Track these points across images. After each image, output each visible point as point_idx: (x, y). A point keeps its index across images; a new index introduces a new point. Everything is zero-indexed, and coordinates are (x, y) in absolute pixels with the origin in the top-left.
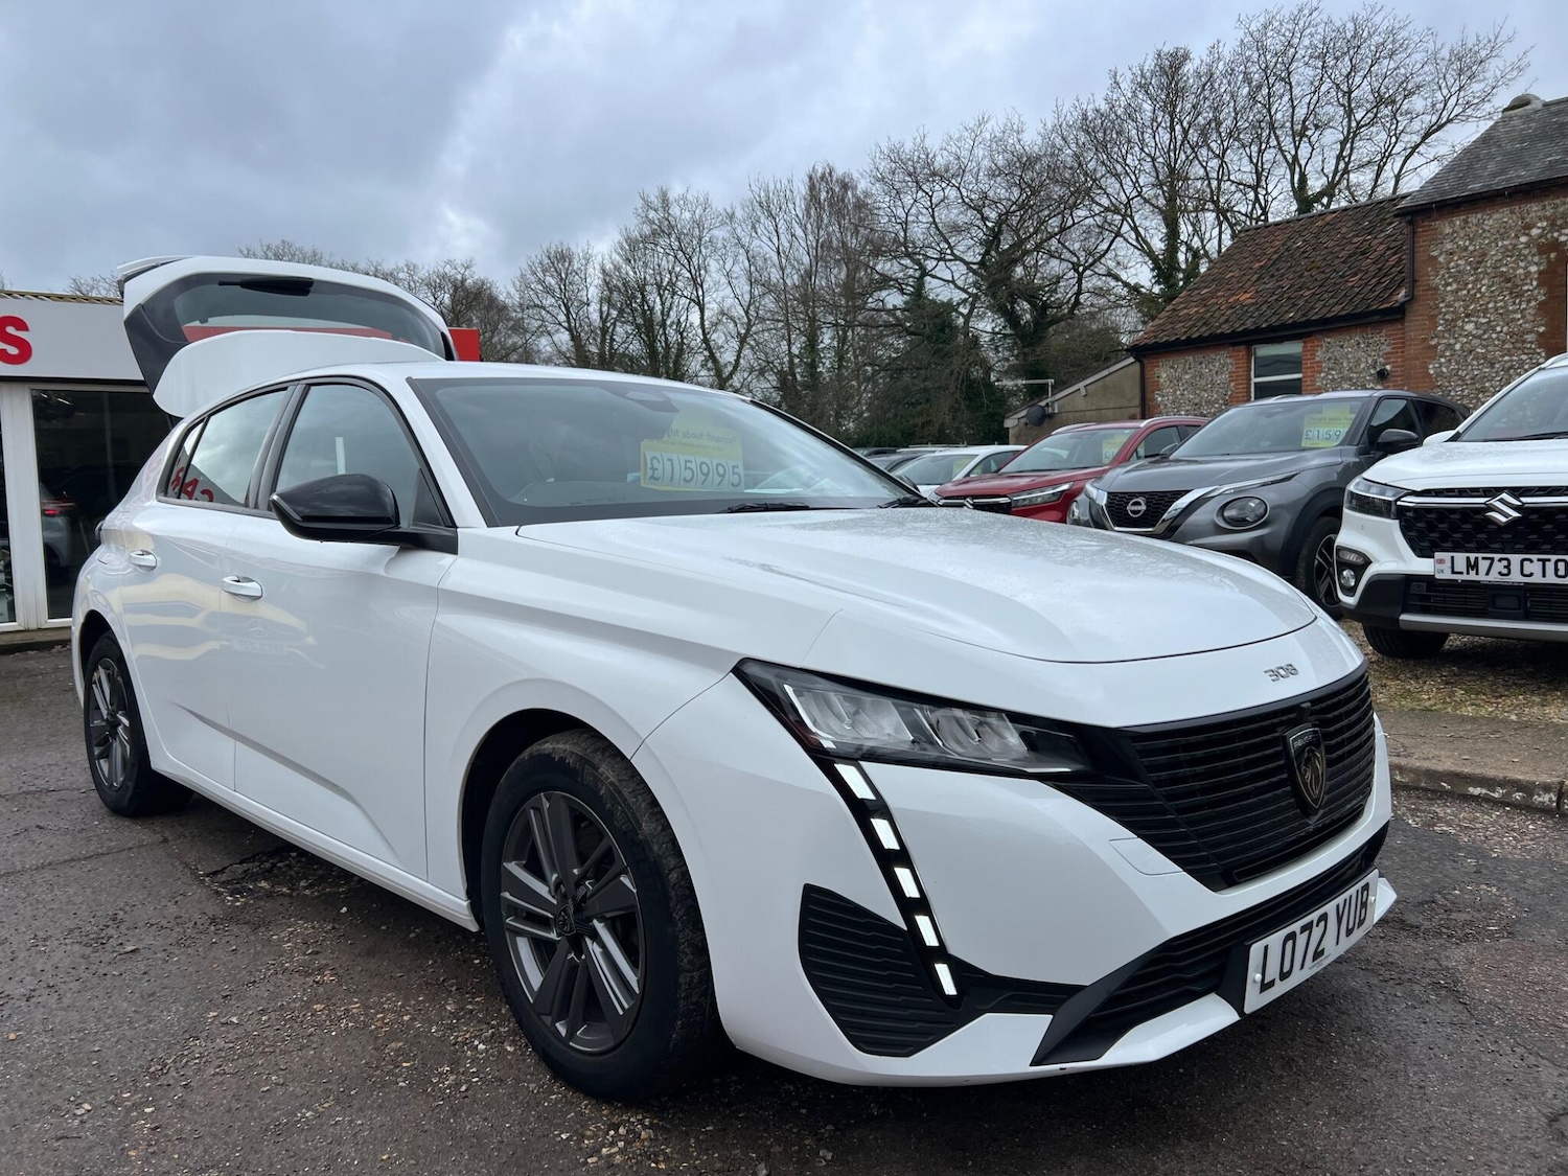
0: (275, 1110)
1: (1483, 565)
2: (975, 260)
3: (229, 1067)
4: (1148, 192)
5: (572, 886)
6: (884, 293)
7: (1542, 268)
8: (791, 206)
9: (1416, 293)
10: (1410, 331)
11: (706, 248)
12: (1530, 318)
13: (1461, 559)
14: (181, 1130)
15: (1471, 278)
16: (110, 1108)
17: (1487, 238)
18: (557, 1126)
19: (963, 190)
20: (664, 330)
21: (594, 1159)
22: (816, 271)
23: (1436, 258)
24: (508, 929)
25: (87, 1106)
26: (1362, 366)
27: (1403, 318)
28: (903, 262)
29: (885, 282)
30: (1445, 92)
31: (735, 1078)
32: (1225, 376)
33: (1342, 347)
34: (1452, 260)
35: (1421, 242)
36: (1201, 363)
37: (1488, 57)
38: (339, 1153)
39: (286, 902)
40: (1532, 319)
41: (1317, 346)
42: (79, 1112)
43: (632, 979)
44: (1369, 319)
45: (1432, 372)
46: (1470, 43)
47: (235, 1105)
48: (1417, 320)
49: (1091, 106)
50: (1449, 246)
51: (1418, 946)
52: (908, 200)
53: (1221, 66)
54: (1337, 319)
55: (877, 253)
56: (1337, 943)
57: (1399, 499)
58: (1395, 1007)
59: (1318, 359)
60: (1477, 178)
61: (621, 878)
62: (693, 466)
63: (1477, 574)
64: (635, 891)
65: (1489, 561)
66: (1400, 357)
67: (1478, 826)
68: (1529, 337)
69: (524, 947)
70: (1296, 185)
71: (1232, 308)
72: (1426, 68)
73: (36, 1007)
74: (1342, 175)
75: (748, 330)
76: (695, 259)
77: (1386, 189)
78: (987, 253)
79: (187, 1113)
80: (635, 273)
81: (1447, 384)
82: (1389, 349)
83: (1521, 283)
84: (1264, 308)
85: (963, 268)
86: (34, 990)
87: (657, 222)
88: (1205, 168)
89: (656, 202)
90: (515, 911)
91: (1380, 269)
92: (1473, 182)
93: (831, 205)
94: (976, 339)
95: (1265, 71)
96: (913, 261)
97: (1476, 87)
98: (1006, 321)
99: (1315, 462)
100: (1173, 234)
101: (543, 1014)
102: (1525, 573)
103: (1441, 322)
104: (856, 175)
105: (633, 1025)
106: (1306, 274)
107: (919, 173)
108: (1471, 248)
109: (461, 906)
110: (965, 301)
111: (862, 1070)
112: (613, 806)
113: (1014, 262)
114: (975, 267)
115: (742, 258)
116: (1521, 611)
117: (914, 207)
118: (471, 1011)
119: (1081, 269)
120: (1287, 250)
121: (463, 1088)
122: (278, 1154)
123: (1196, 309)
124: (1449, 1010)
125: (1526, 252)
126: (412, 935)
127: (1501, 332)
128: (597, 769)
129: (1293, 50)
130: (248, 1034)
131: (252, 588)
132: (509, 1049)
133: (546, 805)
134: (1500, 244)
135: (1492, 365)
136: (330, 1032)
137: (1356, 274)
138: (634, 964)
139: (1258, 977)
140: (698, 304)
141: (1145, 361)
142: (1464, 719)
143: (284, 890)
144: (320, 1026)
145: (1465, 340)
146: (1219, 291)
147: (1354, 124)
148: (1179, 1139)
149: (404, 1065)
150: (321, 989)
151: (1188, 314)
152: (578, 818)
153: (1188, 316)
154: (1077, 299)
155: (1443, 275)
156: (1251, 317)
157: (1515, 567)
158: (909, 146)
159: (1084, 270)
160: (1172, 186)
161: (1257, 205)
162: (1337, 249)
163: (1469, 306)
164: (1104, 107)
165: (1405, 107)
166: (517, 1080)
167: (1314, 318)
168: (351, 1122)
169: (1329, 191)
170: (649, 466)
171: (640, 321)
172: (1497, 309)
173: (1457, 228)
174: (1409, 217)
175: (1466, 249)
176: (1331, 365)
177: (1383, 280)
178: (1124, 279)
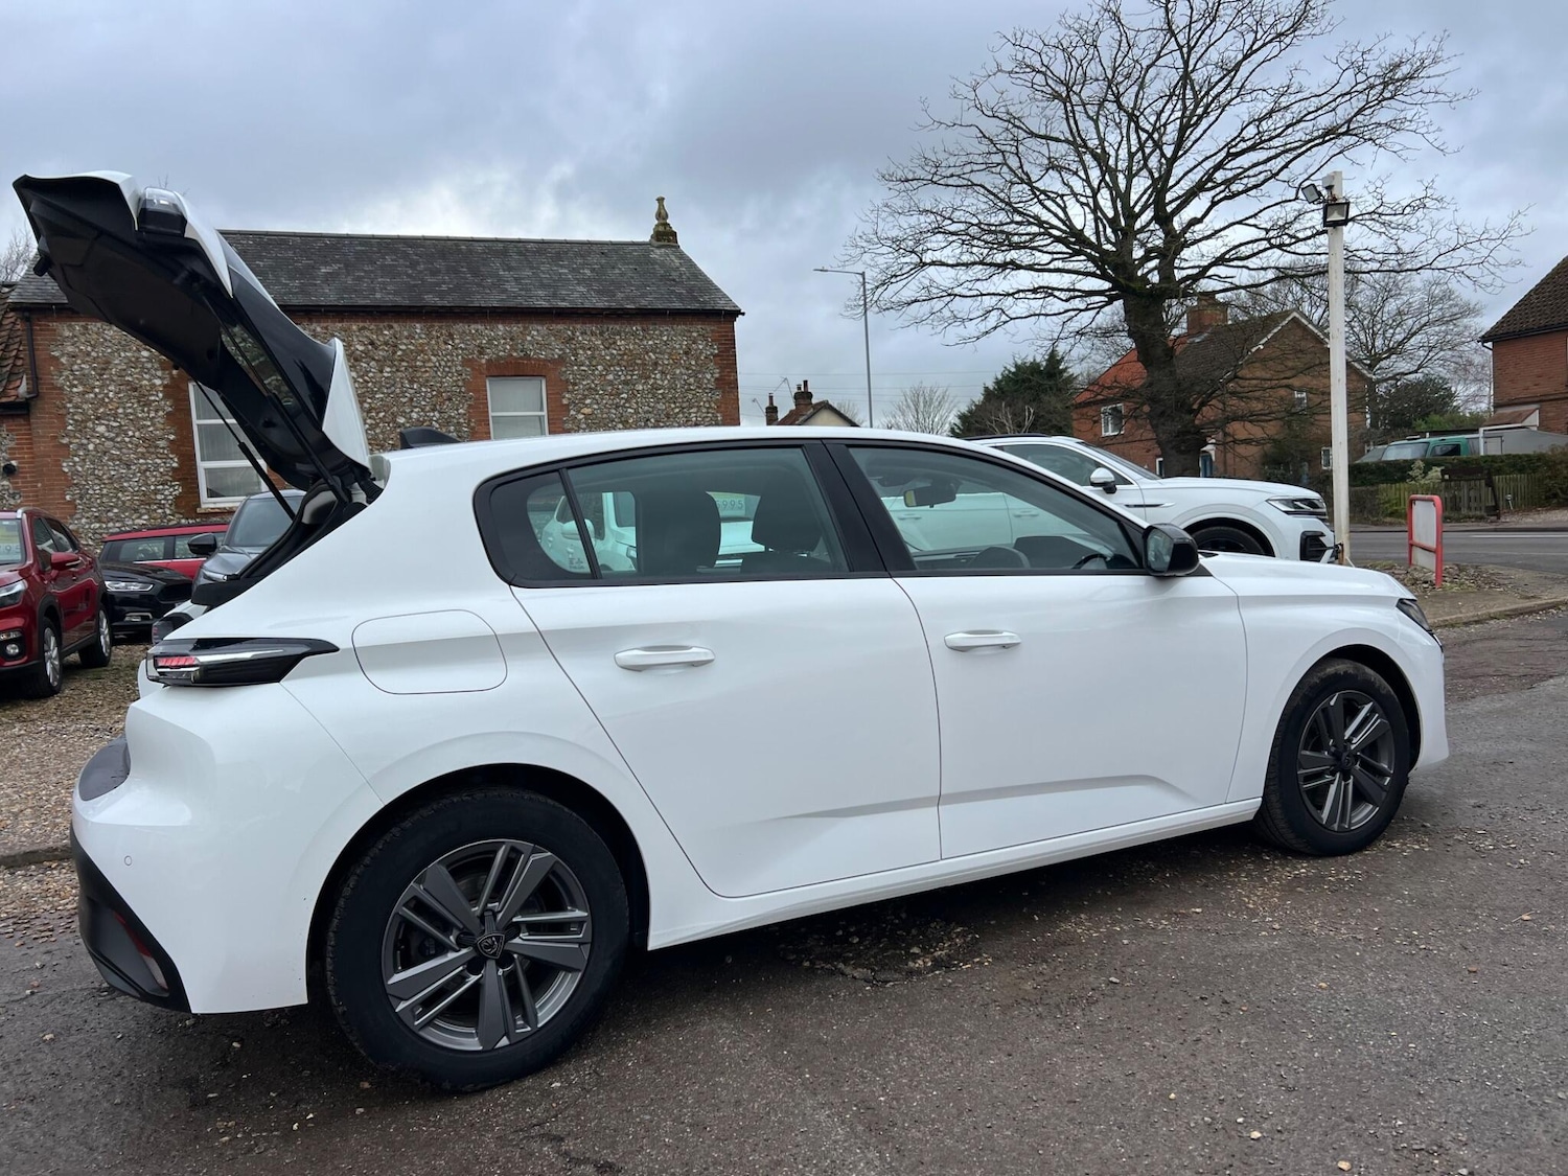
7: (166, 382)
9: (39, 390)
10: (38, 428)
12: (160, 426)
15: (97, 383)
17: (110, 347)
23: (57, 358)
27: (28, 414)
34: (75, 363)
35: (39, 340)
40: (162, 427)
45: (66, 470)
48: (45, 418)
50: (70, 349)
66: (26, 453)
68: (162, 443)
81: (84, 483)
82: (12, 444)
83: (147, 393)
103: (71, 422)
108: (94, 354)
125: (149, 366)
127: (134, 436)
134: (119, 354)
135: (128, 467)
145: (98, 441)
163: (97, 409)
172: (126, 415)
173: (77, 333)
174: (27, 314)
175: (88, 354)
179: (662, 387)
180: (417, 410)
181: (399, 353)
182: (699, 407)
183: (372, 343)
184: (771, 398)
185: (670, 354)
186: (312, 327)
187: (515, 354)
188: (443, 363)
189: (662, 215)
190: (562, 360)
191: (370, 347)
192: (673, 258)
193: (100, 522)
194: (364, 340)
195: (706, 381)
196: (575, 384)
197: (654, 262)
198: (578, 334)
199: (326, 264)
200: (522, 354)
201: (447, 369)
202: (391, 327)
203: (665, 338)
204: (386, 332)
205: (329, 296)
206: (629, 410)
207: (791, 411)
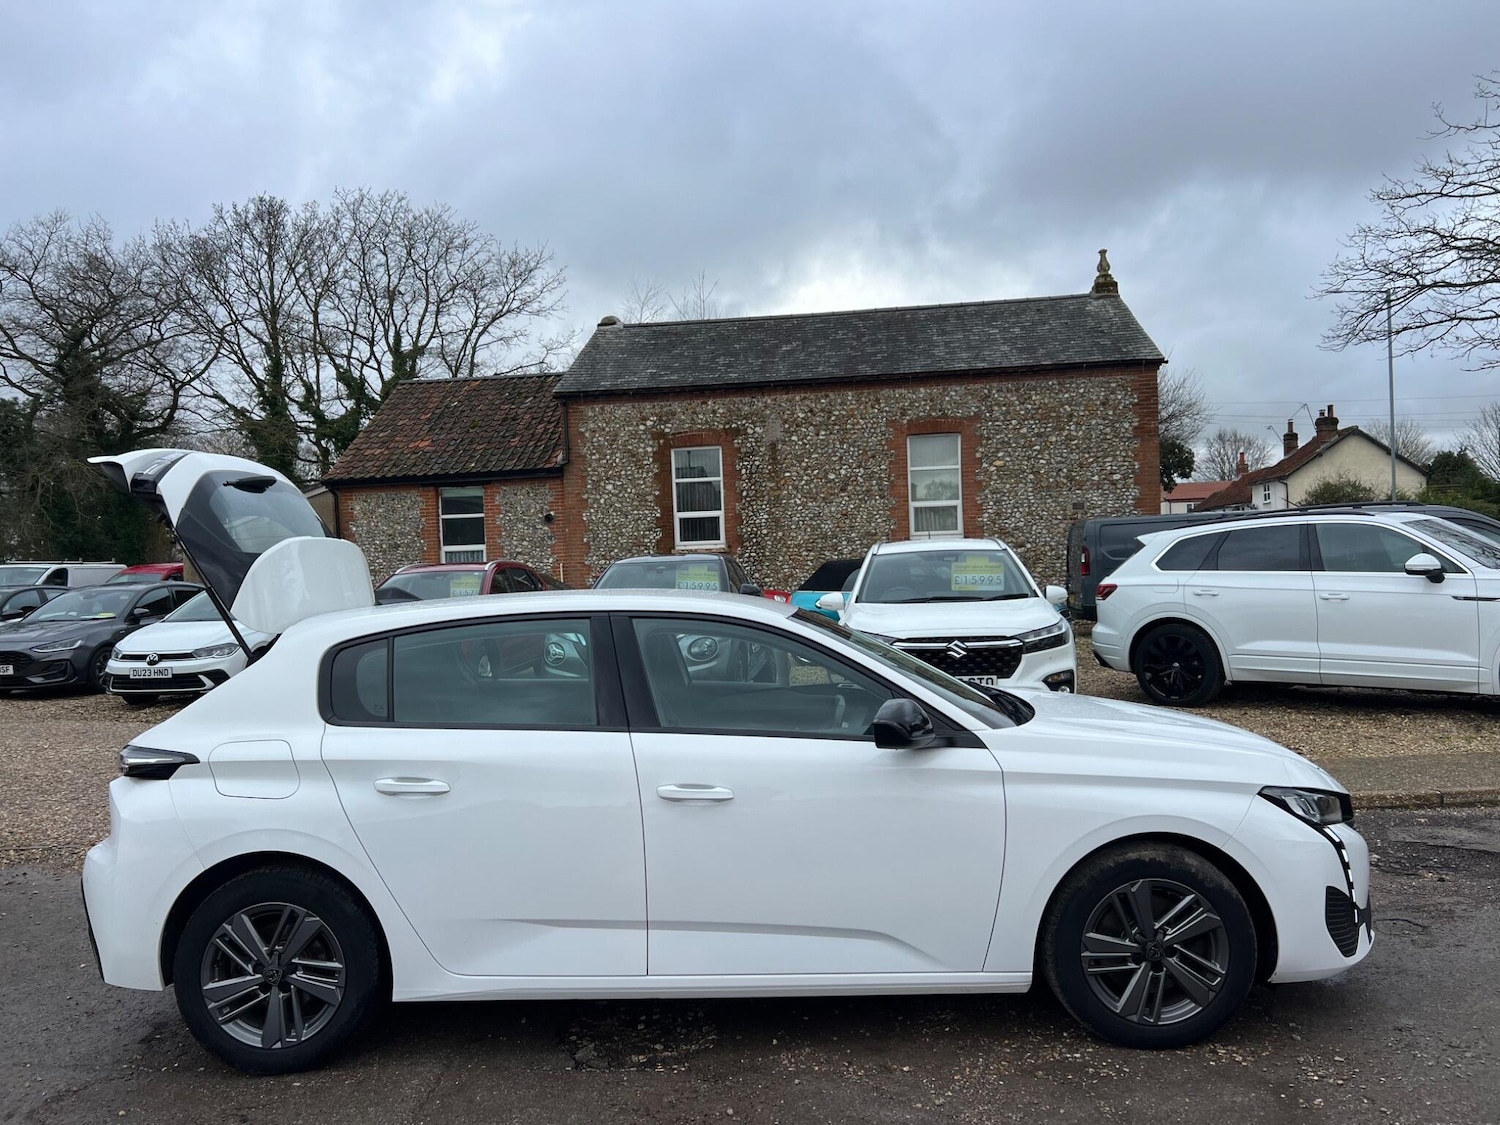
2: (48, 362)
7: (654, 449)
9: (570, 458)
10: (568, 486)
15: (609, 451)
17: (618, 423)
23: (583, 433)
26: (532, 511)
27: (562, 476)
32: (416, 512)
33: (516, 494)
34: (594, 436)
35: (572, 420)
36: (393, 500)
37: (536, 268)
40: (651, 485)
41: (497, 492)
44: (538, 475)
45: (585, 519)
48: (573, 479)
50: (592, 426)
54: (511, 472)
59: (497, 503)
61: (1205, 915)
64: (1218, 919)
66: (559, 505)
68: (650, 498)
71: (415, 453)
78: (64, 356)
81: (596, 529)
82: (551, 499)
83: (642, 458)
84: (446, 456)
90: (1096, 961)
91: (533, 435)
92: (603, 380)
103: (590, 482)
106: (471, 430)
108: (607, 429)
119: (177, 385)
120: (446, 407)
123: (379, 451)
125: (644, 437)
127: (631, 492)
133: (1131, 889)
134: (627, 429)
137: (515, 436)
145: (607, 497)
146: (396, 436)
154: (171, 415)
155: (589, 447)
156: (436, 463)
159: (181, 388)
162: (491, 412)
163: (608, 472)
167: (494, 470)
172: (627, 476)
173: (597, 413)
174: (565, 401)
175: (604, 429)
176: (507, 509)
177: (539, 444)
178: (230, 402)
179: (1076, 438)
180: (845, 467)
181: (833, 418)
182: (1115, 456)
183: (811, 411)
184: (1290, 424)
185: (1086, 406)
186: (764, 400)
187: (934, 414)
188: (869, 425)
189: (1103, 267)
190: (977, 417)
191: (809, 414)
192: (1109, 308)
193: (605, 559)
194: (805, 408)
195: (1123, 430)
196: (989, 439)
197: (1089, 314)
198: (994, 392)
199: (788, 342)
200: (940, 414)
201: (873, 430)
202: (827, 396)
203: (1082, 391)
204: (823, 401)
205: (781, 372)
206: (1042, 461)
207: (1314, 438)
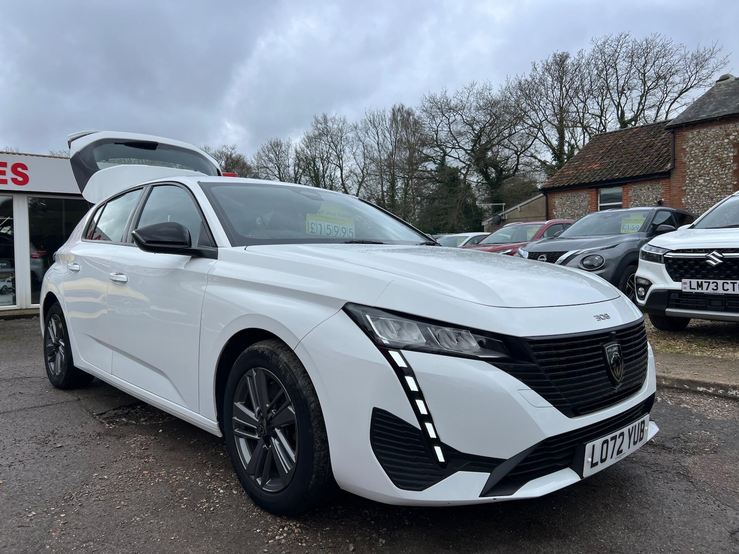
0: (122, 517)
1: (705, 285)
2: (469, 149)
3: (102, 498)
4: (550, 118)
5: (266, 413)
6: (426, 163)
7: (735, 154)
8: (384, 123)
9: (676, 165)
10: (673, 183)
11: (344, 141)
12: (729, 177)
13: (694, 282)
14: (77, 524)
15: (702, 159)
16: (45, 514)
17: (709, 140)
18: (255, 526)
19: (464, 116)
20: (324, 179)
21: (272, 541)
22: (395, 153)
23: (685, 149)
24: (235, 435)
25: (34, 513)
26: (651, 199)
27: (670, 177)
28: (435, 149)
29: (427, 158)
30: (689, 73)
31: (340, 507)
32: (585, 203)
33: (641, 190)
34: (692, 150)
35: (678, 141)
36: (574, 197)
37: (710, 58)
38: (151, 536)
39: (134, 427)
40: (731, 178)
41: (630, 189)
42: (30, 515)
43: (293, 456)
44: (654, 177)
45: (683, 202)
46: (701, 51)
47: (103, 514)
48: (676, 178)
49: (523, 78)
50: (691, 144)
51: (671, 457)
52: (438, 121)
53: (584, 61)
54: (638, 177)
55: (424, 144)
56: (629, 448)
57: (665, 254)
58: (658, 483)
59: (629, 195)
60: (704, 112)
61: (288, 408)
62: (331, 228)
63: (702, 289)
64: (294, 413)
65: (708, 283)
66: (668, 195)
67: (701, 405)
68: (729, 186)
69: (242, 442)
70: (620, 116)
71: (589, 171)
72: (680, 63)
73: (13, 470)
74: (641, 111)
75: (363, 180)
76: (339, 147)
77: (662, 118)
78: (475, 145)
79: (80, 517)
80: (311, 153)
81: (690, 208)
82: (663, 191)
83: (725, 161)
84: (604, 171)
85: (463, 152)
86: (13, 463)
87: (321, 129)
88: (577, 107)
89: (321, 120)
90: (239, 426)
91: (659, 154)
92: (702, 114)
93: (402, 123)
94: (469, 185)
95: (604, 63)
96: (440, 148)
97: (704, 72)
98: (483, 177)
99: (627, 239)
100: (562, 138)
101: (251, 475)
102: (725, 289)
103: (688, 179)
104: (414, 109)
105: (292, 478)
106: (624, 156)
107: (443, 108)
108: (702, 145)
109: (214, 424)
110: (465, 167)
111: (400, 497)
112: (285, 373)
113: (488, 150)
114: (469, 152)
115: (361, 146)
116: (723, 307)
117: (441, 124)
118: (218, 475)
119: (519, 153)
120: (615, 145)
121: (212, 509)
122: (122, 536)
123: (572, 172)
124: (684, 485)
125: (727, 146)
126: (192, 442)
127: (716, 184)
128: (278, 356)
129: (617, 54)
130: (112, 483)
131: (123, 278)
132: (234, 492)
133: (255, 374)
134: (715, 143)
135: (712, 199)
136: (150, 483)
137: (647, 156)
138: (293, 449)
139: (590, 459)
140: (340, 167)
141: (548, 195)
142: (696, 357)
143: (133, 422)
144: (146, 481)
145: (699, 187)
146: (583, 163)
147: (646, 88)
148: (552, 538)
149: (185, 498)
150: (147, 465)
151: (568, 174)
152: (270, 380)
153: (569, 175)
154: (517, 168)
155: (689, 157)
156: (598, 175)
157: (720, 286)
158: (439, 96)
159: (520, 154)
160: (562, 115)
161: (601, 125)
162: (638, 144)
163: (701, 172)
164: (530, 79)
165: (671, 80)
166: (238, 506)
167: (628, 176)
168: (157, 523)
169: (635, 118)
170: (310, 227)
171: (313, 175)
172: (714, 173)
173: (695, 135)
174: (672, 130)
175: (699, 145)
176: (636, 198)
177: (660, 159)
178: (539, 158)
